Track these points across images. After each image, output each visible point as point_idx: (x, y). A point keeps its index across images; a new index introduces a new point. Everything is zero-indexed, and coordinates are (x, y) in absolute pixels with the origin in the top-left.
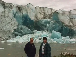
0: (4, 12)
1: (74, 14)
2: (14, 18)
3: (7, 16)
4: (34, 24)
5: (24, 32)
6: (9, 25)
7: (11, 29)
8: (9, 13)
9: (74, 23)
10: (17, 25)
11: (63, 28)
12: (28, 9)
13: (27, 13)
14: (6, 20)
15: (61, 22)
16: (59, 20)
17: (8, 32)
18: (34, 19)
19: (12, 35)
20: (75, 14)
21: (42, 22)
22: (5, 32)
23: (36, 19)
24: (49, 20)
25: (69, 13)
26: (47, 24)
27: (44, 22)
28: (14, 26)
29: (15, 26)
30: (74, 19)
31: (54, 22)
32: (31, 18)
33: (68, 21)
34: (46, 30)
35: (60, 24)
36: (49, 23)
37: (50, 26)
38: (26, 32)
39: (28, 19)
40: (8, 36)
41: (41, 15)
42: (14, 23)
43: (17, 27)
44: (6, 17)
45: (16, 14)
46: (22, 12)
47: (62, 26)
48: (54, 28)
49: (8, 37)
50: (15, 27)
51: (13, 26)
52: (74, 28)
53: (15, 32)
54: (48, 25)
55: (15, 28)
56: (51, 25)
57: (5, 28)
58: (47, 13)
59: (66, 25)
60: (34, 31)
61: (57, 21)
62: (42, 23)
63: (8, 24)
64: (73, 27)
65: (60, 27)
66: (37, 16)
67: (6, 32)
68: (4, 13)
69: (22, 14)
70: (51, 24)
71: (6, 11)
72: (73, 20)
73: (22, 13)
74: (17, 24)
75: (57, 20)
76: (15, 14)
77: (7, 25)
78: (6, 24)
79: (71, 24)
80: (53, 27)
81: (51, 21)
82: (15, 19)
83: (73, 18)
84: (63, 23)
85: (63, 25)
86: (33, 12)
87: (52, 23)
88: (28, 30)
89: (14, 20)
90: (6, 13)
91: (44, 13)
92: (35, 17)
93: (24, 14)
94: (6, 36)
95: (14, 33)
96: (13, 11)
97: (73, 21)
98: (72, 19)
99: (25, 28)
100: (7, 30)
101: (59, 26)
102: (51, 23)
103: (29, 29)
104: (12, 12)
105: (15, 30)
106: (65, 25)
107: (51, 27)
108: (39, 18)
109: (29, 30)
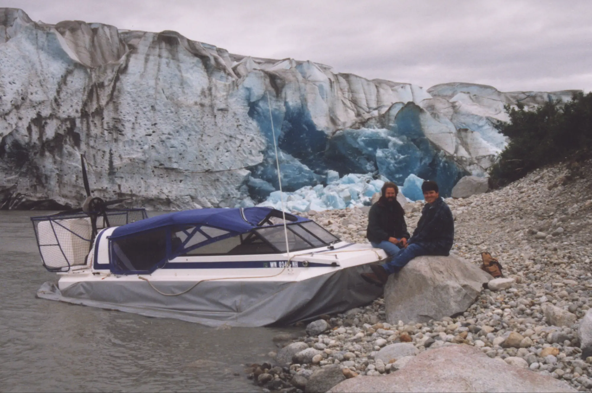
0: (210, 89)
1: (469, 115)
2: (250, 121)
3: (221, 110)
4: (327, 147)
5: (287, 180)
6: (230, 149)
7: (240, 164)
8: (229, 95)
9: (471, 151)
10: (263, 148)
11: (438, 165)
12: (308, 87)
13: (304, 100)
14: (220, 125)
15: (432, 143)
16: (424, 136)
17: (224, 178)
18: (328, 128)
19: (238, 189)
20: (473, 112)
21: (355, 138)
22: (213, 177)
23: (332, 128)
24: (383, 133)
25: (451, 110)
26: (375, 150)
27: (363, 141)
28: (251, 153)
29: (254, 152)
30: (469, 135)
31: (401, 143)
32: (315, 121)
33: (454, 140)
34: (372, 171)
35: (426, 151)
36: (384, 144)
37: (387, 157)
38: (295, 179)
39: (304, 126)
40: (222, 191)
41: (346, 110)
42: (249, 139)
43: (260, 159)
44: (219, 115)
45: (261, 104)
46: (283, 95)
47: (434, 160)
48: (404, 164)
49: (223, 196)
50: (253, 158)
51: (246, 150)
52: (472, 167)
53: (252, 179)
54: (379, 153)
55: (252, 161)
56: (393, 154)
57: (212, 161)
58: (363, 103)
59: (448, 155)
60: (329, 177)
61: (414, 140)
62: (357, 146)
63: (228, 144)
64: (470, 165)
65: (427, 161)
66: (336, 116)
67: (218, 175)
68: (211, 94)
69: (282, 104)
70: (392, 149)
71: (216, 86)
72: (466, 137)
73: (286, 103)
74: (261, 143)
75: (416, 137)
76: (254, 103)
77: (221, 148)
78: (219, 144)
79: (463, 152)
80: (400, 162)
81: (390, 137)
82: (254, 124)
83: (466, 130)
84: (438, 149)
85: (436, 155)
86: (323, 98)
87: (395, 144)
88: (301, 170)
89: (250, 126)
90: (219, 95)
91: (354, 102)
92: (329, 119)
93: (291, 104)
94: (214, 192)
95: (246, 182)
96: (248, 89)
97: (469, 141)
98: (463, 134)
99: (288, 162)
100: (221, 169)
101: (421, 159)
102: (390, 144)
103: (306, 168)
104: (242, 92)
105: (253, 170)
106: (445, 156)
107: (393, 161)
108: (344, 124)
109: (307, 172)
